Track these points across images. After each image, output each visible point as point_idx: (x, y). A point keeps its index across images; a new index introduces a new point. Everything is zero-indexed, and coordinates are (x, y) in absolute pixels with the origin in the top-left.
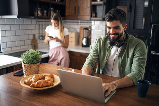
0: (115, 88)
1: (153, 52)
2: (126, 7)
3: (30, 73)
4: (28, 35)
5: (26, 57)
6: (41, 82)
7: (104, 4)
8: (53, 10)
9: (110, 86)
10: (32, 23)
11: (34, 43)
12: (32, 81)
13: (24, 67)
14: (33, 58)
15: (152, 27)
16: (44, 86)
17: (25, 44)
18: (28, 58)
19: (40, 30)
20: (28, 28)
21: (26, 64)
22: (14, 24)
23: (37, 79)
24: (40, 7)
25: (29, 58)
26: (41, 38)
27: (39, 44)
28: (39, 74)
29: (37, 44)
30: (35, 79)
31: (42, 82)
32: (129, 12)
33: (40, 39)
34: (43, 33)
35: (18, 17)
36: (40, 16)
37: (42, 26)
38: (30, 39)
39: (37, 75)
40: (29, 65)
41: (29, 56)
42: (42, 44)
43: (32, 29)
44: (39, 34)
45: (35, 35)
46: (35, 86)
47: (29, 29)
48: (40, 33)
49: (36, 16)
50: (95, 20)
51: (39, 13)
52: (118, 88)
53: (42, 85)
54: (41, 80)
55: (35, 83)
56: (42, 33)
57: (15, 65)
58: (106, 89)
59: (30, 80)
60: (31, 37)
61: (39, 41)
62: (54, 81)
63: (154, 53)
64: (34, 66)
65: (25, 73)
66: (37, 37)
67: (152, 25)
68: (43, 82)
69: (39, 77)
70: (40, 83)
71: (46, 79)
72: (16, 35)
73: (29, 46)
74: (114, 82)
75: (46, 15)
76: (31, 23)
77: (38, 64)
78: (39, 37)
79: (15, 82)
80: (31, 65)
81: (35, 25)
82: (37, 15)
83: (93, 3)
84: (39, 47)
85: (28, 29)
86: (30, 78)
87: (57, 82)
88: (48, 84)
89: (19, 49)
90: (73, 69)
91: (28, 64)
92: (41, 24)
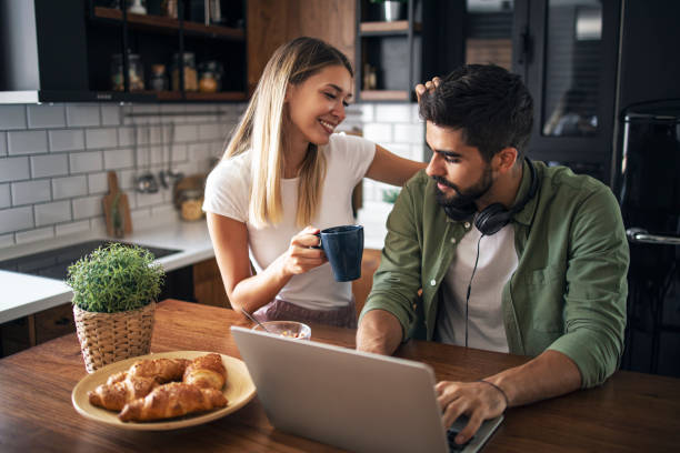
0: (502, 406)
1: (637, 230)
2: (508, 42)
3: (111, 352)
4: (87, 174)
5: (90, 281)
6: (168, 393)
7: (416, 33)
8: (192, 63)
9: (482, 397)
10: (105, 123)
11: (114, 211)
12: (125, 392)
13: (82, 324)
14: (124, 285)
15: (627, 126)
16: (185, 411)
17: (72, 216)
18: (103, 284)
19: (139, 151)
20: (85, 145)
21: (94, 314)
22: (24, 127)
23: (151, 380)
24: (135, 52)
25: (108, 283)
26: (142, 186)
27: (134, 215)
28: (153, 357)
29: (128, 212)
30: (139, 379)
31: (172, 395)
32: (521, 62)
33: (138, 190)
34: (149, 166)
35: (42, 97)
36: (138, 90)
37: (149, 133)
38: (95, 194)
39: (146, 362)
40: (107, 315)
41: (107, 273)
42: (147, 212)
43: (102, 150)
44: (135, 167)
45: (118, 174)
46: (144, 414)
47: (88, 147)
48: (140, 163)
49: (118, 91)
50: (375, 102)
51: (134, 77)
52: (516, 404)
53: (178, 407)
54: (167, 387)
55: (141, 400)
56: (147, 163)
57: (35, 315)
58: (462, 409)
59: (119, 389)
60: (100, 184)
61: (136, 201)
62: (225, 387)
63: (638, 237)
64: (131, 321)
65: (91, 353)
66: (125, 182)
67: (627, 118)
68: (180, 395)
69: (157, 371)
70: (167, 402)
71: (191, 378)
72: (33, 177)
73: (90, 224)
74: (498, 380)
75: (164, 87)
76: (97, 124)
77: (147, 310)
78: (136, 181)
79: (44, 398)
80: (115, 316)
81: (114, 130)
82: (122, 88)
83: (368, 28)
84: (136, 225)
85: (86, 150)
86: (116, 377)
87: (241, 391)
88: (201, 401)
89: (49, 241)
90: (303, 325)
91: (104, 310)
92: (143, 126)
